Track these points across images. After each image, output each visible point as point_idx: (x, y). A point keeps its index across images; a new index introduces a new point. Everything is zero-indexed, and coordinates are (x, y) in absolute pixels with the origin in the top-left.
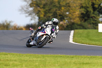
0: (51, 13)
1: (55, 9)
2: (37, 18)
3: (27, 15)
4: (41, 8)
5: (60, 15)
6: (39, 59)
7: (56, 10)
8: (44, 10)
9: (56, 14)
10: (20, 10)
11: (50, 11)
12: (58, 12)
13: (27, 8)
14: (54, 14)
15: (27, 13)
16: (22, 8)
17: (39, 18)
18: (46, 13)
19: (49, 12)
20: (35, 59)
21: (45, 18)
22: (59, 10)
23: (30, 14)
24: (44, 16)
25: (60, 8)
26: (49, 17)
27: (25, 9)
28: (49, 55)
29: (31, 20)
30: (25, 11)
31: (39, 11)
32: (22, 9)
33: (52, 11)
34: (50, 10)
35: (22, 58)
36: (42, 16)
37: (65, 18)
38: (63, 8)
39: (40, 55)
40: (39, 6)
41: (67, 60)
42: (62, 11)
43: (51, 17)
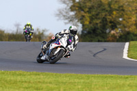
0: (99, 18)
1: (104, 14)
2: (80, 25)
3: (67, 21)
4: (85, 12)
5: (111, 22)
6: (82, 81)
7: (106, 15)
8: (90, 15)
9: (106, 20)
10: (58, 15)
11: (98, 17)
12: (109, 18)
13: (67, 13)
14: (103, 21)
15: (67, 19)
16: (60, 12)
17: (83, 26)
18: (92, 19)
19: (96, 18)
20: (76, 80)
21: (91, 25)
22: (110, 15)
23: (71, 20)
24: (90, 23)
25: (111, 12)
26: (97, 24)
27: (64, 14)
28: (96, 75)
30: (64, 16)
31: (83, 16)
32: (60, 14)
33: (100, 16)
34: (97, 15)
35: (60, 79)
36: (87, 23)
37: (118, 26)
38: (114, 13)
39: (84, 75)
40: (83, 10)
41: (120, 82)
42: (114, 16)
43: (99, 25)
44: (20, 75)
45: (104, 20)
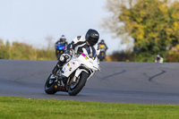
0: (156, 31)
1: (162, 26)
2: (132, 40)
3: (115, 34)
4: (138, 23)
5: (171, 36)
7: (165, 27)
8: (145, 27)
9: (165, 34)
11: (155, 29)
12: (169, 31)
13: (114, 23)
14: (161, 34)
15: (113, 32)
17: (136, 40)
18: (147, 32)
19: (153, 31)
21: (146, 40)
22: (170, 27)
23: (119, 34)
24: (145, 37)
25: (171, 23)
26: (153, 38)
28: (152, 105)
29: (122, 43)
30: (111, 28)
31: (136, 28)
32: (105, 25)
33: (157, 28)
34: (154, 27)
35: (106, 110)
36: (141, 37)
38: (176, 24)
39: (136, 105)
40: (135, 20)
42: (175, 29)
43: (156, 40)
44: (53, 104)
45: (163, 33)
